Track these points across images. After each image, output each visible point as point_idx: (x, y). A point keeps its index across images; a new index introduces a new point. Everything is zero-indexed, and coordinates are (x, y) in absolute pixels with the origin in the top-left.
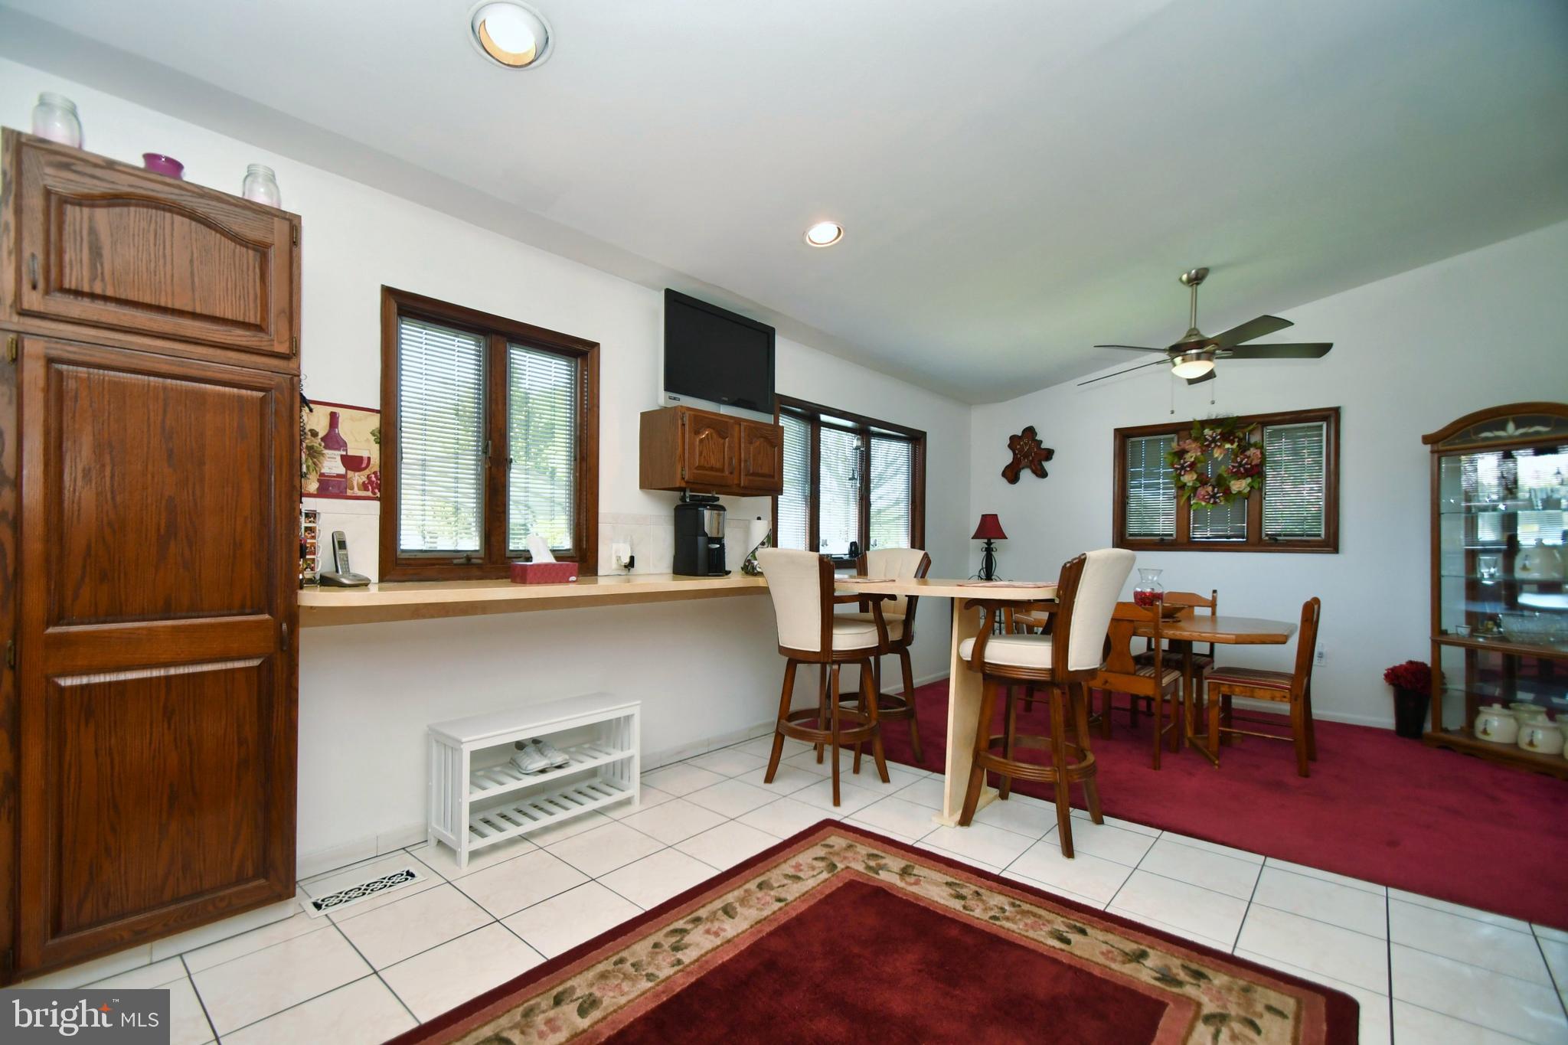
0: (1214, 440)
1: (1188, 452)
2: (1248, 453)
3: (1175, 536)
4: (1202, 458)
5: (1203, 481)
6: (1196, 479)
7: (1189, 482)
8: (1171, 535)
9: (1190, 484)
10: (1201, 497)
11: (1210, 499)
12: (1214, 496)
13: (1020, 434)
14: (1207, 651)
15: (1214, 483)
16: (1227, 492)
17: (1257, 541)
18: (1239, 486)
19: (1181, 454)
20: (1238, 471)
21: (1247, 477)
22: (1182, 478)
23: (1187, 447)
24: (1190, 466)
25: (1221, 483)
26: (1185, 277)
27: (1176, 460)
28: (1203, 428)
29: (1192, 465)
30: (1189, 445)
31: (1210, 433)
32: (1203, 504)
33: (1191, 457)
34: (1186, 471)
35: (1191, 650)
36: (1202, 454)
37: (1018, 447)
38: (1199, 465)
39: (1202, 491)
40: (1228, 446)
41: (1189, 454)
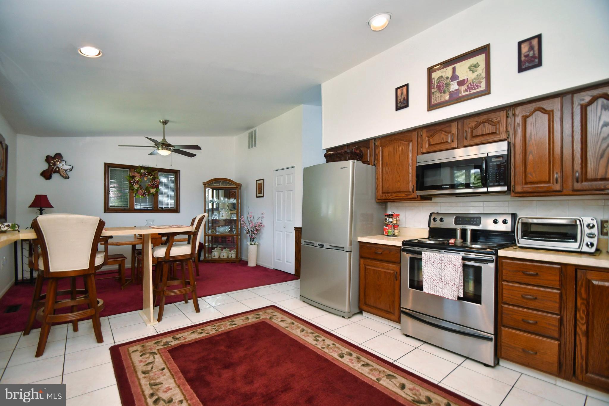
0: (145, 174)
1: (136, 177)
2: (156, 180)
3: (129, 207)
4: (140, 180)
5: (140, 188)
6: (139, 187)
7: (136, 188)
8: (128, 207)
9: (137, 189)
10: (140, 194)
11: (143, 195)
12: (145, 193)
13: (53, 155)
14: (141, 248)
15: (145, 189)
16: (149, 192)
17: (157, 209)
18: (153, 191)
19: (133, 177)
20: (153, 186)
21: (155, 188)
22: (134, 186)
23: (136, 175)
24: (137, 182)
25: (147, 189)
26: (161, 121)
27: (131, 179)
28: (141, 169)
29: (138, 182)
30: (136, 174)
31: (144, 171)
32: (141, 196)
33: (137, 179)
34: (135, 184)
35: (135, 248)
36: (140, 178)
37: (52, 162)
38: (140, 182)
39: (140, 192)
40: (149, 177)
41: (136, 178)
